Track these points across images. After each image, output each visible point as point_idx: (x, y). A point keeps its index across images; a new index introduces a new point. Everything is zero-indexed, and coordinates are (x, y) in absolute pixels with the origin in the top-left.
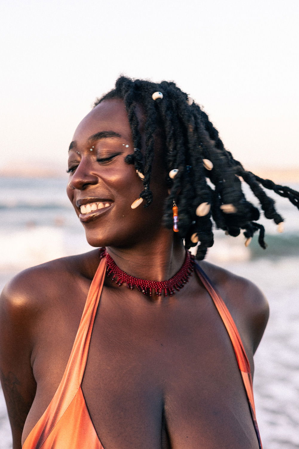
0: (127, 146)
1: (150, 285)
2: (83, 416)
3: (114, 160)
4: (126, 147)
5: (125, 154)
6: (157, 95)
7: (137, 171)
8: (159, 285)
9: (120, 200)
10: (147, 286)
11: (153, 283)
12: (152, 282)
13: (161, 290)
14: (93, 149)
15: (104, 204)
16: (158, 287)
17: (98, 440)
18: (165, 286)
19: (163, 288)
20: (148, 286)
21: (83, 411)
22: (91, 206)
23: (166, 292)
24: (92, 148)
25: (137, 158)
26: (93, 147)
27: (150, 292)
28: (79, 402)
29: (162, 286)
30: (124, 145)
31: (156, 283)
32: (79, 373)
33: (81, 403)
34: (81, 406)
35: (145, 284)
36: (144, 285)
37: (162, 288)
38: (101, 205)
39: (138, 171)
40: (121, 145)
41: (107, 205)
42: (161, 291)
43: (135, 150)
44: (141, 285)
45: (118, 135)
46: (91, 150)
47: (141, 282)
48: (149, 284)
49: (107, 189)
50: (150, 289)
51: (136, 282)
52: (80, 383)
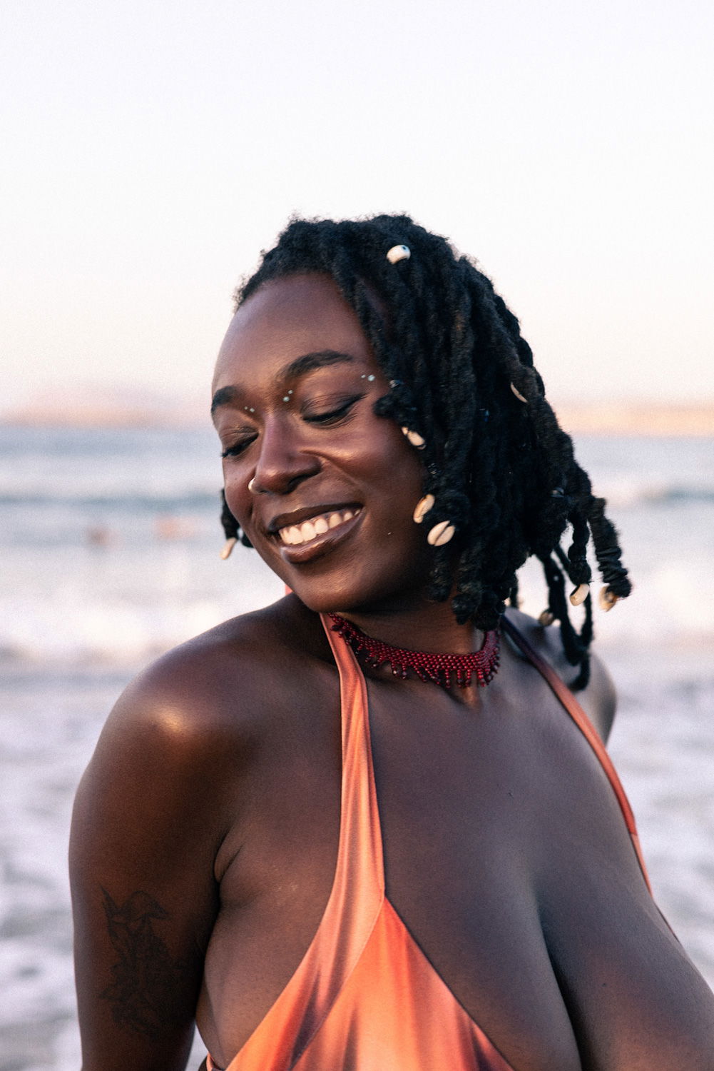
0: (371, 378)
1: (445, 665)
2: (412, 959)
3: (350, 413)
4: (369, 382)
5: (371, 398)
6: (397, 253)
7: (405, 431)
8: (465, 662)
9: (378, 501)
10: (438, 667)
11: (452, 658)
12: (449, 657)
13: (470, 672)
14: (291, 397)
15: (342, 516)
16: (463, 668)
17: (460, 1007)
18: (477, 664)
19: (474, 667)
20: (441, 667)
21: (408, 947)
22: (314, 524)
23: (480, 676)
24: (288, 395)
25: (401, 401)
26: (290, 392)
27: (447, 679)
28: (393, 928)
29: (472, 665)
30: (363, 376)
31: (457, 658)
32: (375, 867)
33: (399, 929)
34: (400, 936)
35: (434, 664)
36: (431, 666)
37: (472, 669)
38: (335, 519)
39: (409, 430)
40: (358, 379)
41: (348, 516)
42: (470, 675)
43: (394, 385)
44: (426, 667)
45: (346, 356)
46: (286, 399)
47: (424, 659)
48: (443, 661)
49: (346, 480)
50: (446, 674)
51: (413, 661)
52: (383, 888)
